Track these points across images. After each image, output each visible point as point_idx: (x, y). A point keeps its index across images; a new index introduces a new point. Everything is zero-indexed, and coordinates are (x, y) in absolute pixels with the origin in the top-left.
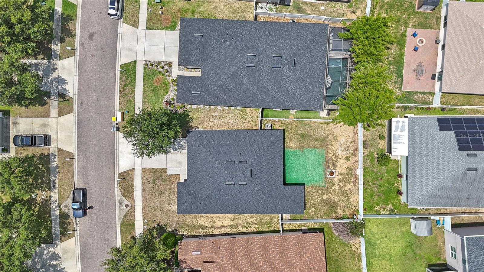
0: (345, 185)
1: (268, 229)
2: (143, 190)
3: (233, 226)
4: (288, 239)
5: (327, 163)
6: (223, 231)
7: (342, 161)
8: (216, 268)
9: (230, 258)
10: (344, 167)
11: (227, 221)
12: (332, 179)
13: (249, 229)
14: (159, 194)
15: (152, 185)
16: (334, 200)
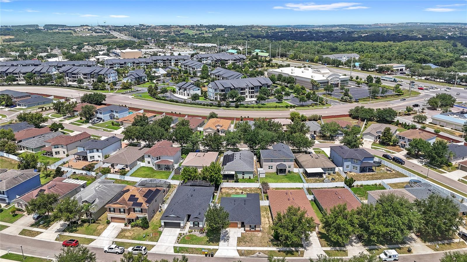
1: (269, 209)
5: (237, 194)
7: (237, 191)
14: (252, 240)
15: (247, 243)
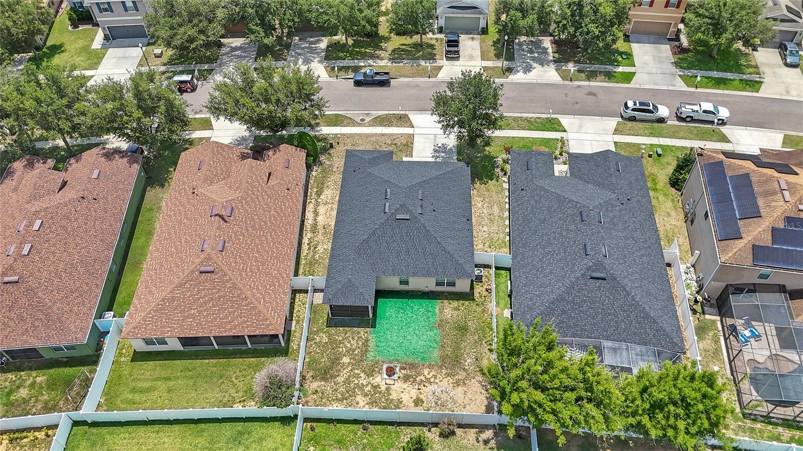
0: (366, 395)
2: (383, 135)
3: (315, 227)
4: (283, 278)
5: (413, 366)
6: (309, 215)
7: (414, 393)
8: (259, 178)
9: (269, 197)
10: (402, 395)
11: (324, 220)
12: (379, 373)
13: (307, 246)
15: (389, 142)
16: (338, 375)
